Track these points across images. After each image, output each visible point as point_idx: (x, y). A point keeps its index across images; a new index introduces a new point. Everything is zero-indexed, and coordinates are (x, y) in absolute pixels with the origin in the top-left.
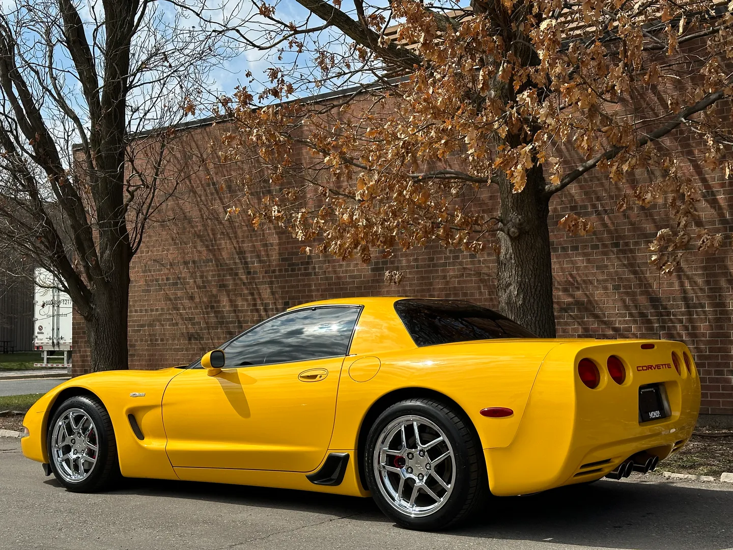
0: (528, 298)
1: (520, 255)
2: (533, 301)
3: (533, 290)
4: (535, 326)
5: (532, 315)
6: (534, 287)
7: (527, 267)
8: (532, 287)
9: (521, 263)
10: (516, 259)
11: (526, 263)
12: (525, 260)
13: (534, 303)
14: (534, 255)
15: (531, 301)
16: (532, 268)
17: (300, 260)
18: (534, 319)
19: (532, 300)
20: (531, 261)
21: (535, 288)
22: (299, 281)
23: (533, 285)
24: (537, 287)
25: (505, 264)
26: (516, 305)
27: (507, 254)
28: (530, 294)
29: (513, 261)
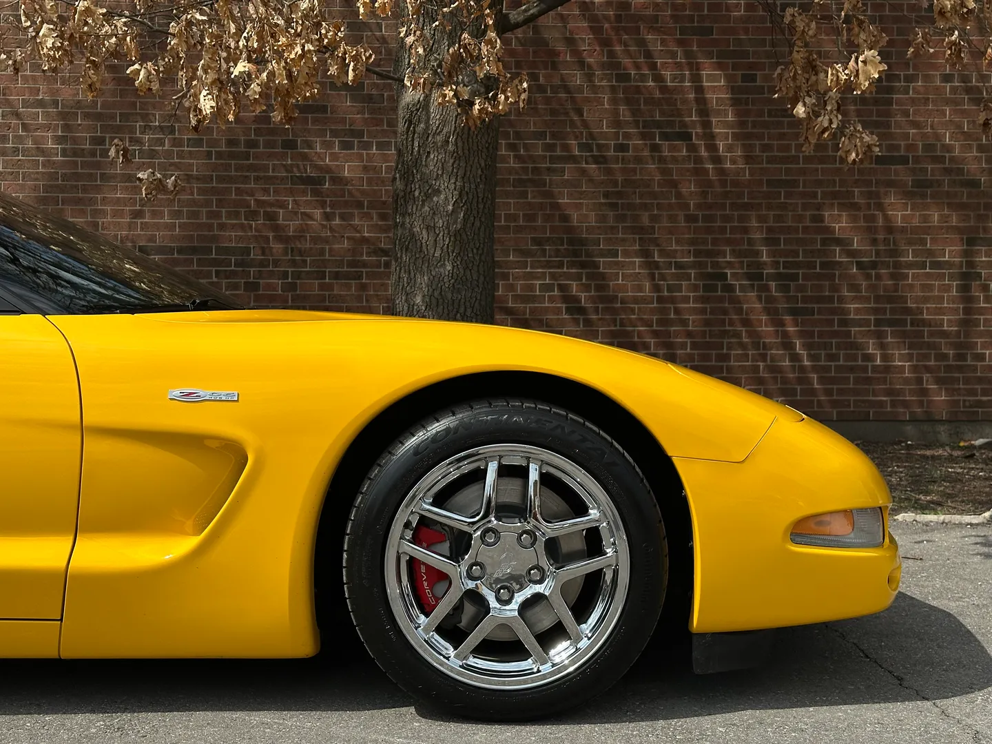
0: (472, 218)
1: (468, 138)
2: (479, 225)
3: (481, 206)
4: (478, 271)
5: (475, 251)
6: (483, 199)
7: (476, 161)
8: (480, 199)
9: (467, 152)
10: (460, 144)
11: (476, 153)
12: (475, 148)
13: (479, 229)
14: (489, 141)
15: (475, 225)
16: (483, 165)
18: (477, 258)
19: (477, 224)
20: (485, 150)
21: (485, 201)
23: (481, 195)
24: (487, 201)
25: (429, 153)
26: (449, 231)
27: (439, 134)
28: (475, 212)
29: (451, 147)
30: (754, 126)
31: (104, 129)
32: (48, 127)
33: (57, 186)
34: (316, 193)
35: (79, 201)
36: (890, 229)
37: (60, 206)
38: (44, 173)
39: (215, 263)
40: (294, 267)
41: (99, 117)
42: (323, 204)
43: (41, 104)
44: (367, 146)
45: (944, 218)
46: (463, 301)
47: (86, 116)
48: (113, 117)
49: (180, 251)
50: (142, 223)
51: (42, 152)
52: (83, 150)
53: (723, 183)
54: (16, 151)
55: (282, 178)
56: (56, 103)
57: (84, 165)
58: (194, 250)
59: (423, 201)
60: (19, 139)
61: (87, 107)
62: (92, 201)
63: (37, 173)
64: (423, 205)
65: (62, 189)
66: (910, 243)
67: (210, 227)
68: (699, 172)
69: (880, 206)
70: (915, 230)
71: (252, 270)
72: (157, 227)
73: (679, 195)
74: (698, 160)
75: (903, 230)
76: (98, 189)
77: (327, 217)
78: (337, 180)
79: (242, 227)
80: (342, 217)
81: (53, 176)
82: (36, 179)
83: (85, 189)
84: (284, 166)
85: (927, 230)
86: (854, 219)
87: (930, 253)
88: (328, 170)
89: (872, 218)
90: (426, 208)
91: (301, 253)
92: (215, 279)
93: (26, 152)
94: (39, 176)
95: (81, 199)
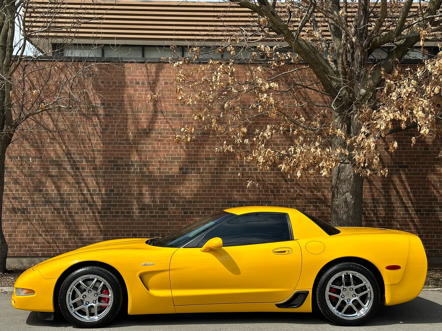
0: (357, 199)
3: (360, 196)
5: (358, 208)
7: (359, 183)
8: (360, 194)
9: (357, 181)
10: (355, 179)
11: (359, 181)
12: (359, 179)
16: (361, 184)
17: (124, 162)
18: (359, 211)
19: (359, 201)
20: (361, 180)
22: (123, 176)
25: (345, 181)
26: (351, 203)
27: (348, 176)
28: (358, 197)
29: (352, 179)
30: (428, 164)
31: (229, 166)
32: (212, 166)
33: (214, 183)
34: (292, 184)
37: (215, 189)
38: (211, 179)
41: (227, 162)
42: (294, 188)
43: (210, 159)
46: (355, 223)
50: (239, 194)
51: (210, 173)
52: (222, 172)
54: (203, 173)
57: (223, 177)
59: (343, 194)
60: (203, 169)
64: (343, 196)
65: (216, 184)
67: (260, 195)
72: (244, 195)
81: (213, 180)
82: (209, 181)
90: (344, 196)
93: (206, 173)
95: (221, 187)
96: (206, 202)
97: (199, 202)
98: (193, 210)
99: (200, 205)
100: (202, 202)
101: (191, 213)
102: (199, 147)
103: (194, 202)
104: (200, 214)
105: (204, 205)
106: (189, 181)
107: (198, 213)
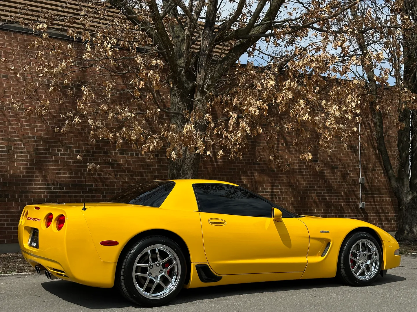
31: (49, 146)
32: (31, 145)
33: (33, 164)
34: (113, 168)
35: (40, 169)
36: (256, 182)
38: (30, 160)
39: (82, 189)
40: (106, 190)
41: (48, 142)
42: (114, 171)
43: (29, 137)
44: (127, 154)
45: (267, 180)
47: (44, 142)
48: (52, 143)
49: (72, 185)
50: (60, 176)
51: (29, 153)
52: (43, 152)
53: (218, 168)
54: (20, 152)
55: (103, 163)
56: (34, 137)
57: (43, 157)
58: (76, 185)
60: (21, 148)
61: (45, 139)
62: (45, 169)
63: (28, 159)
65: (35, 165)
66: (261, 186)
67: (81, 178)
68: (213, 165)
69: (254, 176)
70: (262, 182)
71: (93, 191)
72: (65, 177)
73: (208, 171)
74: (212, 162)
75: (259, 182)
76: (47, 165)
77: (116, 175)
78: (118, 164)
79: (90, 178)
80: (120, 176)
81: (32, 161)
82: (27, 162)
83: (42, 165)
84: (104, 159)
85: (264, 183)
86: (248, 179)
87: (264, 189)
88: (116, 161)
89: (252, 179)
91: (108, 186)
92: (82, 194)
93: (24, 153)
94: (28, 161)
95: (41, 168)
96: (23, 184)
97: (15, 184)
98: (8, 193)
99: (16, 188)
100: (19, 184)
101: (6, 196)
102: (16, 124)
103: (10, 184)
104: (16, 198)
105: (21, 188)
106: (4, 161)
107: (14, 196)
